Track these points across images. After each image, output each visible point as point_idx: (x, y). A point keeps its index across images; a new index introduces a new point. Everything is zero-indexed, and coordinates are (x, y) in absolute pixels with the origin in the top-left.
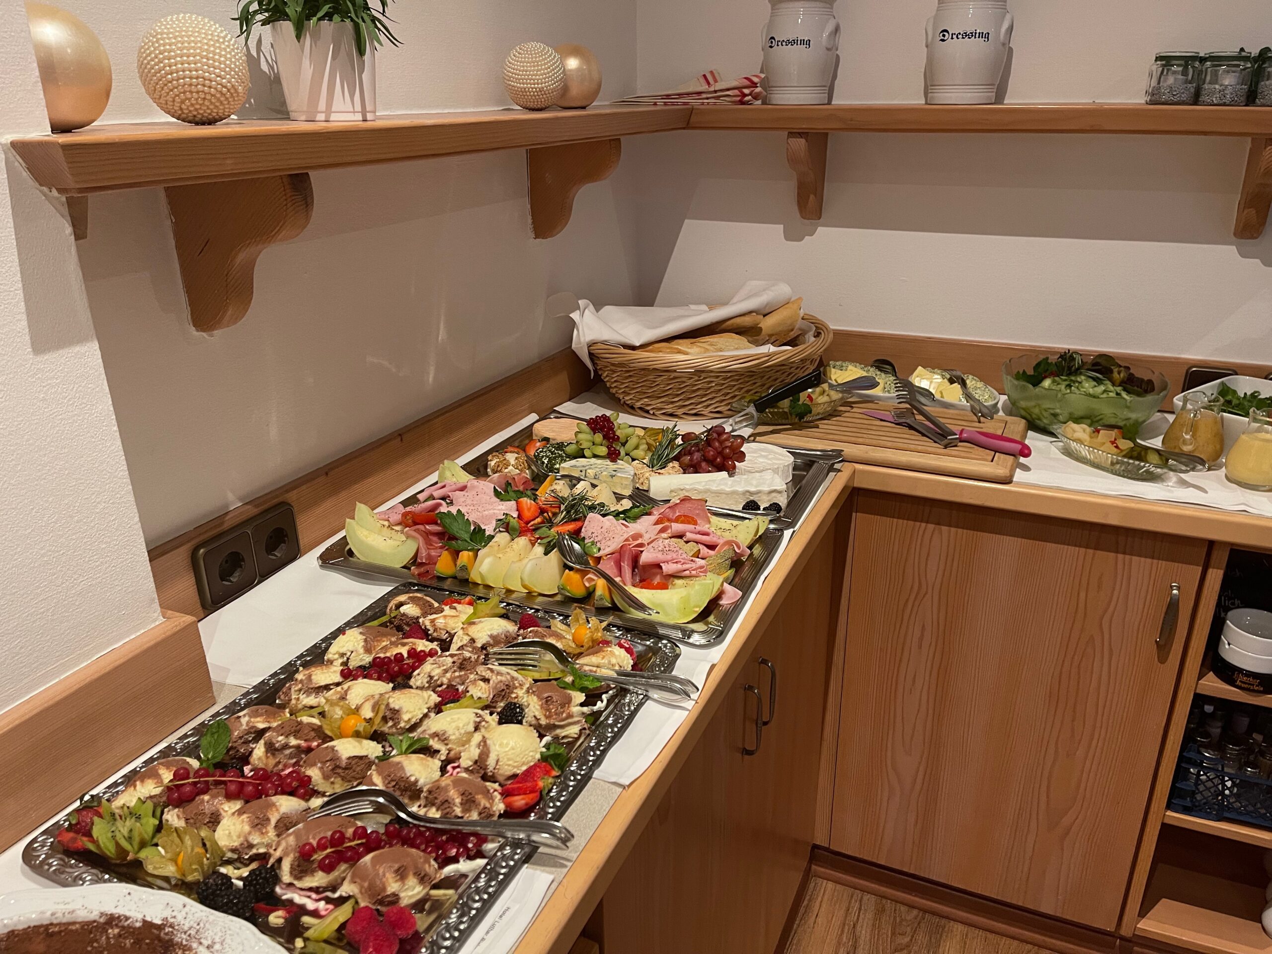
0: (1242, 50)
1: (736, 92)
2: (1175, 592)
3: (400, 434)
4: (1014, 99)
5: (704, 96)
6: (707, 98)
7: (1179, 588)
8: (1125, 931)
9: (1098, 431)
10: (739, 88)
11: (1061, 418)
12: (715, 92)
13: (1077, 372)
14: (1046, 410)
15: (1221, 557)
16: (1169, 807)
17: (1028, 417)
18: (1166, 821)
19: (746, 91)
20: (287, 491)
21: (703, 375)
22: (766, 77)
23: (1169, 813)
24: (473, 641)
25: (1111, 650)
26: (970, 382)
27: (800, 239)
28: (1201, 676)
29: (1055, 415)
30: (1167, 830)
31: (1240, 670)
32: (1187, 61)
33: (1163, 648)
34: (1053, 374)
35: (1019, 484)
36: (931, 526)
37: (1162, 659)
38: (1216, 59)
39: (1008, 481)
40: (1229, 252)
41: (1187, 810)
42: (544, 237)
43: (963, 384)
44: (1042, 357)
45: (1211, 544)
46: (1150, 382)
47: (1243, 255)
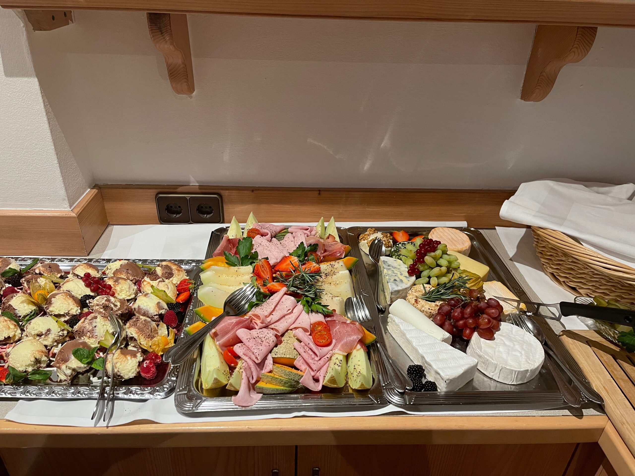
3: (320, 191)
20: (222, 189)
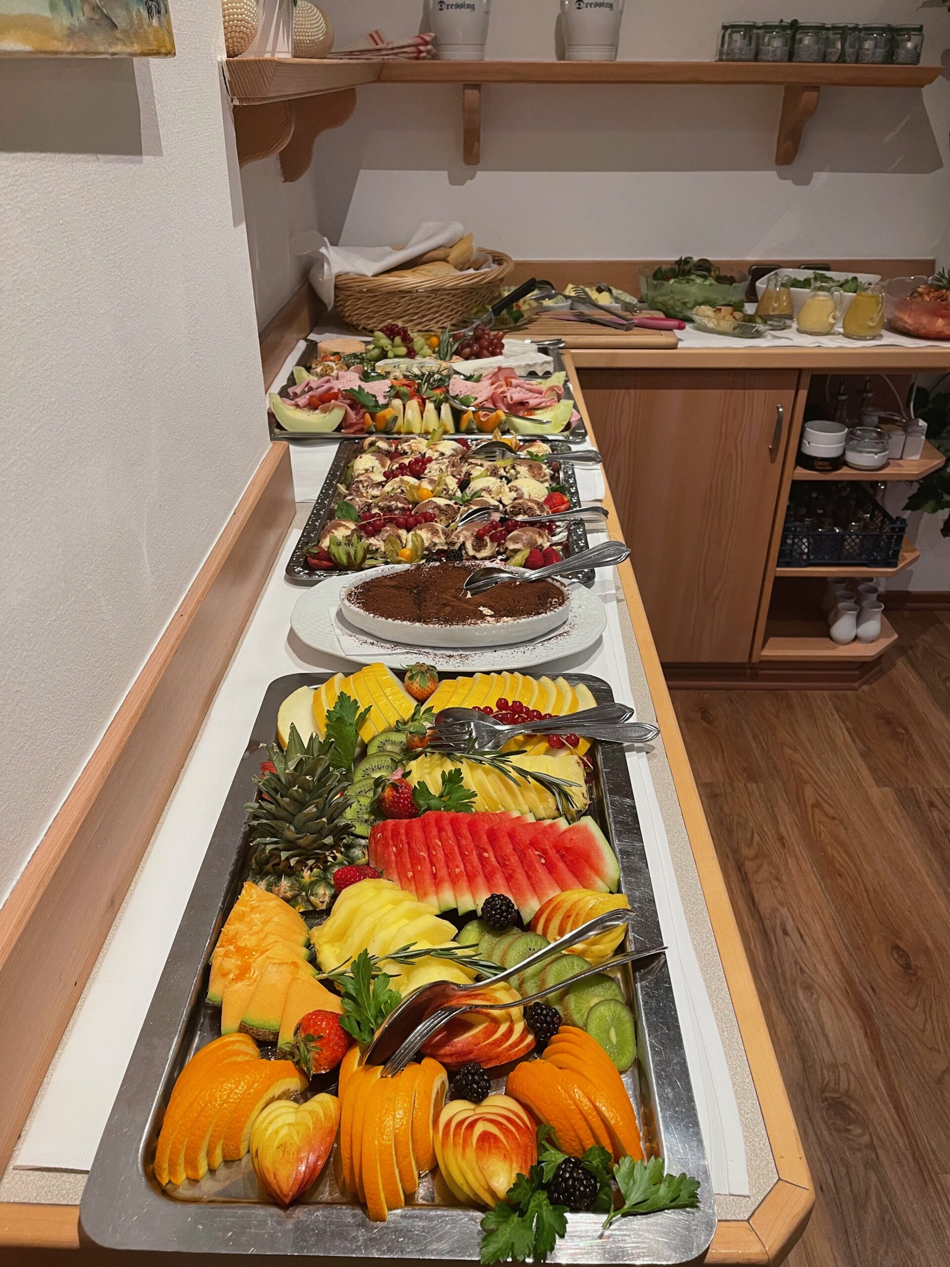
0: (781, 21)
1: (413, 49)
2: (781, 410)
4: (624, 57)
5: (384, 52)
6: (387, 55)
7: (782, 407)
8: (754, 660)
9: (720, 310)
10: (416, 45)
11: (689, 305)
12: (393, 49)
13: (689, 273)
14: (678, 300)
15: (806, 380)
16: (778, 566)
17: (664, 309)
18: (778, 574)
19: (422, 48)
21: (439, 293)
22: (435, 37)
23: (778, 569)
24: (442, 454)
25: (742, 460)
26: (614, 291)
27: (463, 183)
28: (795, 468)
29: (685, 304)
30: (778, 580)
31: (816, 458)
32: (749, 29)
33: (773, 452)
34: (675, 277)
35: (682, 348)
36: (623, 391)
37: (773, 460)
38: (768, 28)
39: (674, 347)
40: (771, 175)
41: (788, 565)
42: (293, 181)
43: (610, 291)
44: (657, 268)
45: (800, 371)
46: (732, 277)
47: (782, 177)
